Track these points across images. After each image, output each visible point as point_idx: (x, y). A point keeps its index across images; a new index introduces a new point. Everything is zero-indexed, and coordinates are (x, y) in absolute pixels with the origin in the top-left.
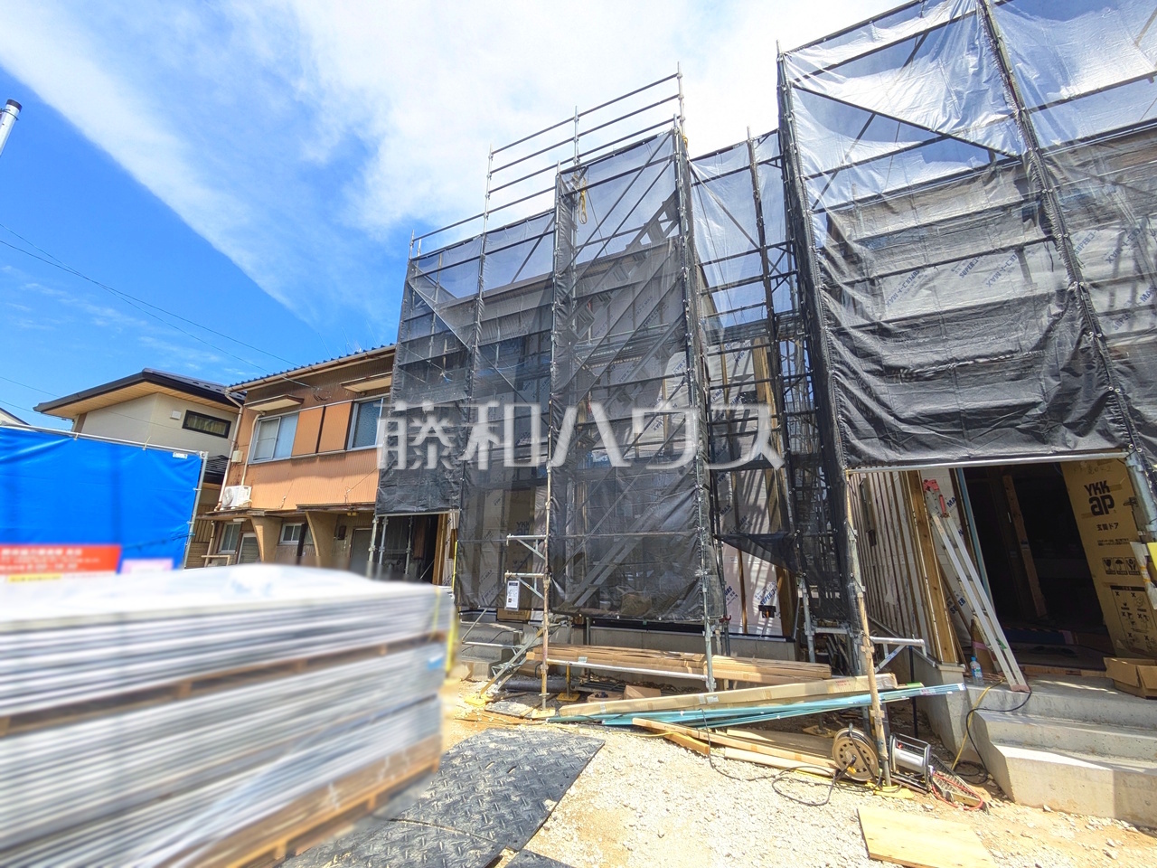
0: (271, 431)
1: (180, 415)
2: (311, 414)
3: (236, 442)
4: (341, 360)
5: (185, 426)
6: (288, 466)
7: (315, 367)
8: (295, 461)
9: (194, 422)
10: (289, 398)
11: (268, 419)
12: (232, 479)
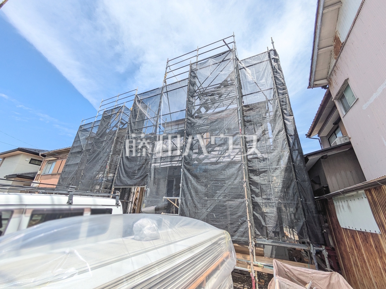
0: (50, 165)
1: (29, 160)
2: (59, 161)
3: (41, 168)
4: (66, 148)
5: (30, 163)
6: (50, 176)
7: (60, 150)
8: (52, 175)
9: (32, 162)
10: (54, 157)
11: (50, 162)
12: (37, 179)
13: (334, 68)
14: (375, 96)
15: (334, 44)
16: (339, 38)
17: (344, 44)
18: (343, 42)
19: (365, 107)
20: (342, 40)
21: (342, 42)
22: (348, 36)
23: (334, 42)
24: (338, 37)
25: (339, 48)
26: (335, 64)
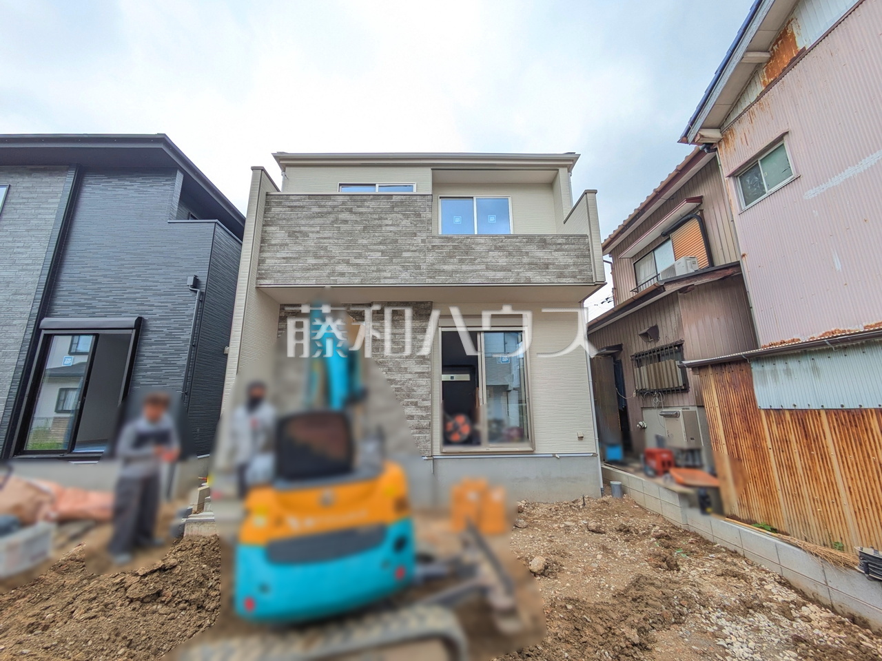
13: (752, 104)
14: (850, 172)
15: (772, 49)
16: (795, 37)
17: (803, 53)
18: (804, 48)
19: (810, 194)
20: (802, 42)
21: (800, 47)
22: (826, 35)
23: (774, 45)
24: (792, 34)
25: (787, 61)
26: (758, 99)
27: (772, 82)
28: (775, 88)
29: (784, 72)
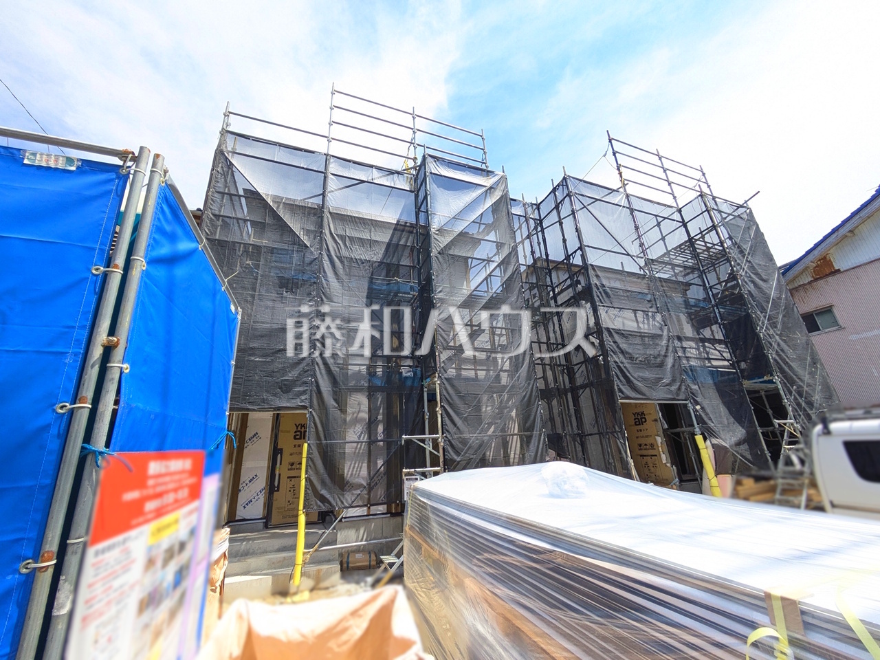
13: (804, 285)
15: (817, 263)
16: (832, 262)
17: (839, 272)
18: (839, 270)
19: (853, 337)
20: (838, 266)
21: (837, 268)
22: (855, 268)
23: (818, 261)
24: (830, 260)
25: (828, 272)
26: (810, 283)
27: (818, 278)
28: (822, 282)
29: (827, 276)
